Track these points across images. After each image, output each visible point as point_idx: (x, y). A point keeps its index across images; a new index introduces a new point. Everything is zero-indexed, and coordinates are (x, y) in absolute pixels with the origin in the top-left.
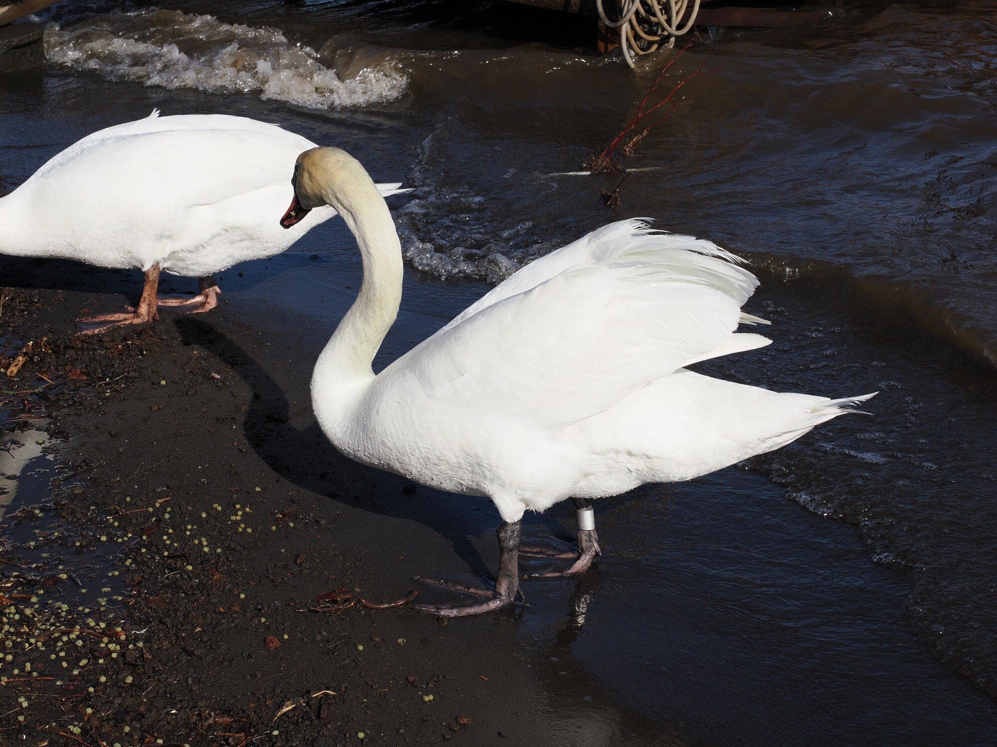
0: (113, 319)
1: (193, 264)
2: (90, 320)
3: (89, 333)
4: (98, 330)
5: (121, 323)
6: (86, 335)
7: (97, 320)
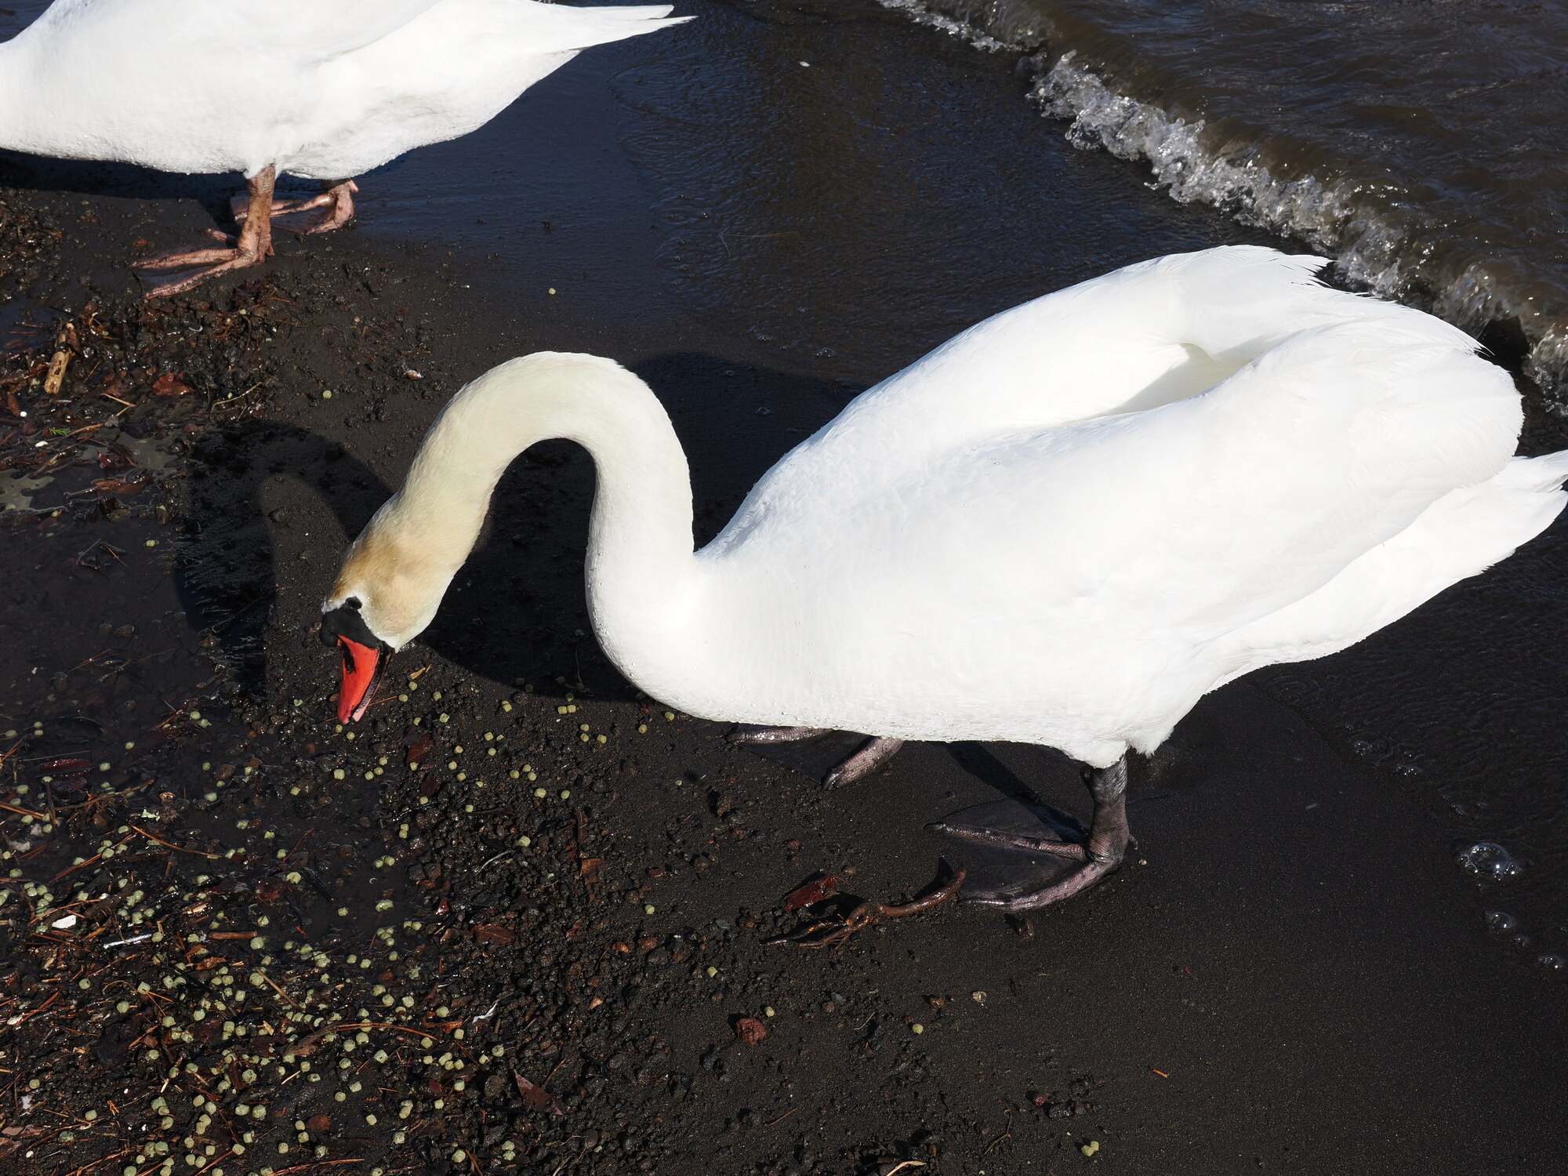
0: (196, 260)
1: (336, 160)
2: (156, 264)
3: (165, 291)
4: (179, 286)
5: (215, 270)
6: (160, 298)
7: (169, 264)
